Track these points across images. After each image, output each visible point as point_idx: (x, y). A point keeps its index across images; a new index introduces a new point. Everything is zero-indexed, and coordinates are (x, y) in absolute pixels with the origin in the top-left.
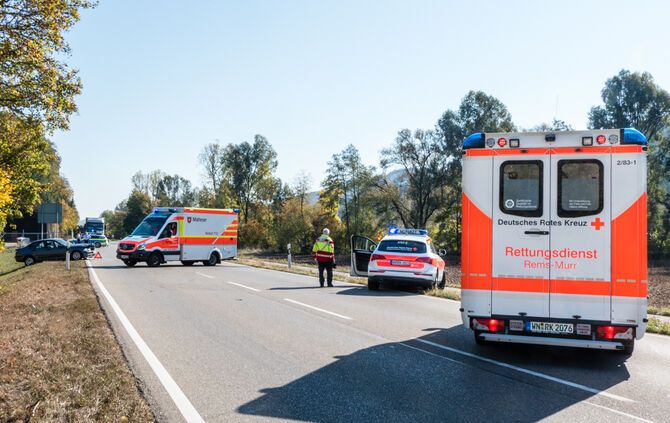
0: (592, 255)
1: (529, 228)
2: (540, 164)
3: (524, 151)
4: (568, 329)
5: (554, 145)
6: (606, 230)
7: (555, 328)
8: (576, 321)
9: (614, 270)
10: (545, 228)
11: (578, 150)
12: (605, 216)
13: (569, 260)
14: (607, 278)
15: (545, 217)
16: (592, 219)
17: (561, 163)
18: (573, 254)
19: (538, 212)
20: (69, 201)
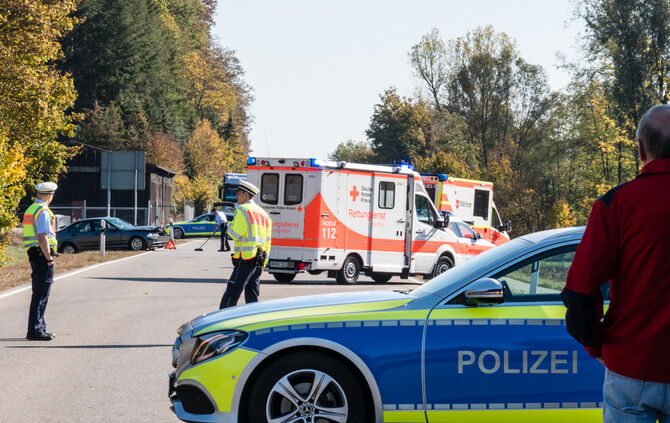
0: (296, 225)
1: (272, 211)
2: (278, 175)
3: (272, 168)
4: (286, 265)
5: (283, 165)
6: (303, 211)
7: (280, 265)
8: (289, 260)
9: (305, 233)
10: (277, 211)
11: (294, 169)
12: (303, 205)
13: (287, 228)
14: (302, 238)
15: (279, 205)
16: (297, 206)
17: (287, 175)
18: (289, 225)
19: (276, 202)
20: (220, 124)
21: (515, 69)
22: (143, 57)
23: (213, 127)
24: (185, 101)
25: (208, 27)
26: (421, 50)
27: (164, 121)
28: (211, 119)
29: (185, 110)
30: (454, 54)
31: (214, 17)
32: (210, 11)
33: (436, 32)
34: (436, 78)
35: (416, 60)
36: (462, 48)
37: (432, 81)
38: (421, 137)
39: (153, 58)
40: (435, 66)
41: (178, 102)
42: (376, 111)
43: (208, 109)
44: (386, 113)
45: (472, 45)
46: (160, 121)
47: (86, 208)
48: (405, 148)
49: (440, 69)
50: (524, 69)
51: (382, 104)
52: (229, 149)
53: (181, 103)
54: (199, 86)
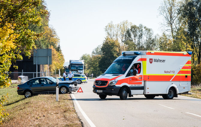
20: (56, 47)
21: (144, 30)
22: (32, 27)
23: (54, 48)
24: (45, 40)
25: (48, 21)
26: (107, 27)
27: (40, 46)
28: (53, 45)
29: (45, 43)
30: (117, 28)
31: (49, 18)
32: (48, 17)
33: (112, 22)
34: (112, 35)
35: (106, 30)
36: (119, 26)
37: (111, 36)
38: (118, 50)
39: (35, 27)
40: (112, 32)
41: (43, 41)
42: (104, 42)
43: (52, 43)
44: (107, 43)
45: (122, 26)
46: (39, 46)
47: (23, 73)
48: (113, 53)
49: (113, 33)
50: (147, 29)
51: (106, 40)
52: (59, 54)
53: (44, 41)
54: (49, 36)
